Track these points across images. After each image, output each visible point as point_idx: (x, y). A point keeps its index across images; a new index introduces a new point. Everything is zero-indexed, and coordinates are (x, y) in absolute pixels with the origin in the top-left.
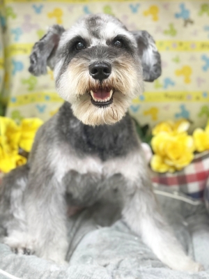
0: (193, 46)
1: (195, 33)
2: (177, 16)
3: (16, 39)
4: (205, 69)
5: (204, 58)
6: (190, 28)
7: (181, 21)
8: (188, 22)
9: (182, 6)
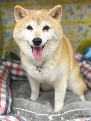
0: (74, 23)
1: (75, 18)
2: (68, 11)
3: (6, 24)
4: (79, 31)
5: (79, 27)
6: (73, 16)
7: (70, 13)
8: (72, 13)
9: (70, 7)
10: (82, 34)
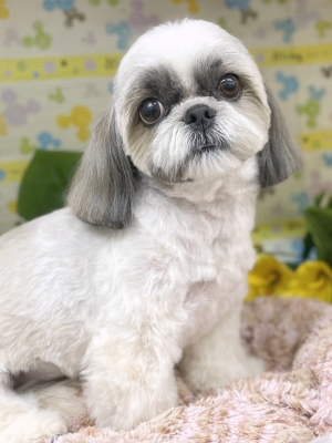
10: (300, 110)
